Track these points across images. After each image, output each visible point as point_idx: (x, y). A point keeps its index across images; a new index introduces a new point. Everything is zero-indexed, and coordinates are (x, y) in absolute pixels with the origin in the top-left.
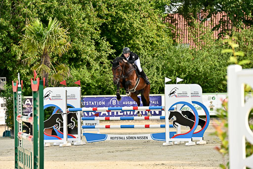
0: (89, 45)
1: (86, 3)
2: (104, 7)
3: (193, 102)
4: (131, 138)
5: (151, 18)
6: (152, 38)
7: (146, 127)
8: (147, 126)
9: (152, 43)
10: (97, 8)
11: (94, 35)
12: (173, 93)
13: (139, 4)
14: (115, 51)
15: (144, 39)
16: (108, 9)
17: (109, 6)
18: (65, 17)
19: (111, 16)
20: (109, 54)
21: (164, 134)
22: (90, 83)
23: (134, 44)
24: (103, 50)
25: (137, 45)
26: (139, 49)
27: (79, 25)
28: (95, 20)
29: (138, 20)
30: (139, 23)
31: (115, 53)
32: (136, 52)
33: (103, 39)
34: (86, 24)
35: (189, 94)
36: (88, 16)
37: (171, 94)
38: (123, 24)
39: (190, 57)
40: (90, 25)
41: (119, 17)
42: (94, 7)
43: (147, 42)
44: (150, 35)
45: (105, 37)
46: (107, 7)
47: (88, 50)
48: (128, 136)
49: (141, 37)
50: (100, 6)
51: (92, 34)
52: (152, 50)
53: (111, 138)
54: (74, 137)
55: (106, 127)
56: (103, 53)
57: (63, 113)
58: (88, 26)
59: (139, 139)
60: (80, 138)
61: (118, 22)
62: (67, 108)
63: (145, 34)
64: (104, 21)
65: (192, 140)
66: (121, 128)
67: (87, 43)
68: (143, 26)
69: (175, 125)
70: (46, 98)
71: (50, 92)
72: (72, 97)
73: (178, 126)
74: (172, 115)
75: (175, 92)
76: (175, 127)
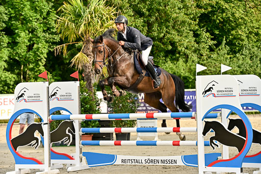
0: (186, 36)
4: (152, 161)
6: (258, 28)
7: (174, 145)
8: (176, 144)
9: (257, 34)
11: (191, 26)
12: (209, 90)
14: (215, 42)
15: (248, 30)
18: (161, 8)
19: (212, 7)
20: (209, 45)
22: (187, 77)
23: (237, 35)
24: (203, 42)
25: (239, 36)
26: (242, 40)
27: (174, 15)
28: (194, 10)
29: (240, 10)
30: (242, 12)
31: (215, 45)
32: (239, 43)
33: (203, 30)
34: (182, 14)
35: (236, 92)
36: (186, 7)
37: (206, 92)
38: (224, 14)
40: (188, 15)
41: (220, 6)
43: (251, 33)
44: (254, 25)
45: (205, 29)
47: (186, 41)
48: (147, 158)
49: (245, 28)
51: (190, 24)
52: (257, 41)
53: (123, 161)
54: (71, 158)
55: (116, 144)
56: (203, 45)
57: (44, 123)
58: (185, 16)
59: (164, 164)
60: (79, 160)
61: (219, 13)
62: (49, 116)
63: (249, 24)
64: (203, 10)
65: (242, 169)
66: (137, 145)
67: (185, 34)
68: (247, 16)
69: (213, 144)
70: (20, 98)
71: (25, 90)
72: (68, 97)
73: (217, 146)
74: (208, 127)
75: (212, 88)
76: (214, 148)
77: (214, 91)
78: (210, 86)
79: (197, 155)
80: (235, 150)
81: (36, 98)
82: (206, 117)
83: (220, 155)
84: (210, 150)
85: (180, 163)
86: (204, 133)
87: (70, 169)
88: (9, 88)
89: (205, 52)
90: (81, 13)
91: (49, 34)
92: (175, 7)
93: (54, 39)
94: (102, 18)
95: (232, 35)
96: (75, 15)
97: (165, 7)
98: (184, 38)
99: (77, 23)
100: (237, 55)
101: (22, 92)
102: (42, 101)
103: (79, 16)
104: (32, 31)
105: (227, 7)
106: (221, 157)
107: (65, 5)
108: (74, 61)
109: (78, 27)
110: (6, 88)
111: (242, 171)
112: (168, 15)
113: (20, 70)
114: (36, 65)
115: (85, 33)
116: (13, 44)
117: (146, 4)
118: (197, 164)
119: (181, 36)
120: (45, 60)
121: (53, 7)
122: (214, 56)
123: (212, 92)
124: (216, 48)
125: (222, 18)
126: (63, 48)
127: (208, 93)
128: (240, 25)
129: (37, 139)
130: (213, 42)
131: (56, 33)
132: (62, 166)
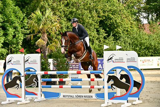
0: (93, 31)
1: (92, 10)
2: (101, 12)
3: (128, 67)
4: (79, 96)
5: (127, 18)
6: (128, 28)
7: (91, 88)
9: (127, 31)
10: (98, 12)
11: (95, 26)
12: (111, 59)
13: (120, 10)
14: (107, 35)
15: (123, 28)
16: (104, 13)
17: (104, 12)
18: (80, 17)
19: (106, 17)
21: (104, 94)
23: (118, 31)
24: (101, 34)
26: (120, 34)
27: (87, 21)
28: (96, 18)
29: (119, 19)
30: (120, 20)
31: (106, 36)
32: (118, 35)
35: (125, 60)
36: (92, 16)
37: (109, 60)
38: (111, 21)
39: (147, 37)
41: (109, 17)
42: (96, 12)
43: (124, 30)
44: (126, 26)
45: (102, 28)
46: (103, 12)
48: (76, 95)
50: (99, 12)
51: (95, 25)
52: (127, 34)
53: (64, 96)
54: (36, 94)
55: (60, 87)
56: (101, 36)
57: (22, 76)
58: (92, 21)
59: (86, 98)
60: (40, 95)
61: (109, 20)
62: (25, 72)
63: (123, 26)
64: (101, 19)
65: (127, 101)
66: (71, 88)
67: (92, 30)
68: (122, 22)
69: (112, 88)
70: (9, 63)
71: (12, 58)
72: (34, 62)
73: (115, 89)
74: (110, 78)
75: (112, 58)
76: (113, 90)
77: (113, 59)
78: (111, 56)
79: (104, 93)
80: (124, 91)
81: (18, 63)
82: (109, 73)
83: (116, 93)
84: (111, 90)
85: (94, 97)
86: (108, 82)
87: (35, 100)
88: (3, 57)
89: (102, 39)
90: (40, 18)
91: (24, 29)
92: (87, 17)
93: (26, 32)
94: (51, 21)
95: (115, 31)
96: (37, 19)
97: (82, 16)
98: (92, 33)
99: (39, 24)
100: (118, 41)
101: (10, 59)
102: (21, 64)
103: (39, 20)
104: (15, 28)
105: (113, 17)
106: (116, 94)
107: (33, 14)
108: (37, 43)
109: (39, 25)
110: (2, 57)
111: (127, 102)
112: (84, 21)
113: (9, 48)
114: (17, 46)
115: (43, 29)
116: (5, 35)
117: (73, 15)
118: (104, 98)
119: (91, 31)
120: (22, 43)
121: (26, 16)
122: (107, 41)
123: (112, 60)
124: (108, 37)
125: (110, 23)
126: (31, 36)
127: (110, 60)
128: (119, 26)
129: (18, 84)
130: (106, 34)
131: (27, 29)
132: (31, 99)
